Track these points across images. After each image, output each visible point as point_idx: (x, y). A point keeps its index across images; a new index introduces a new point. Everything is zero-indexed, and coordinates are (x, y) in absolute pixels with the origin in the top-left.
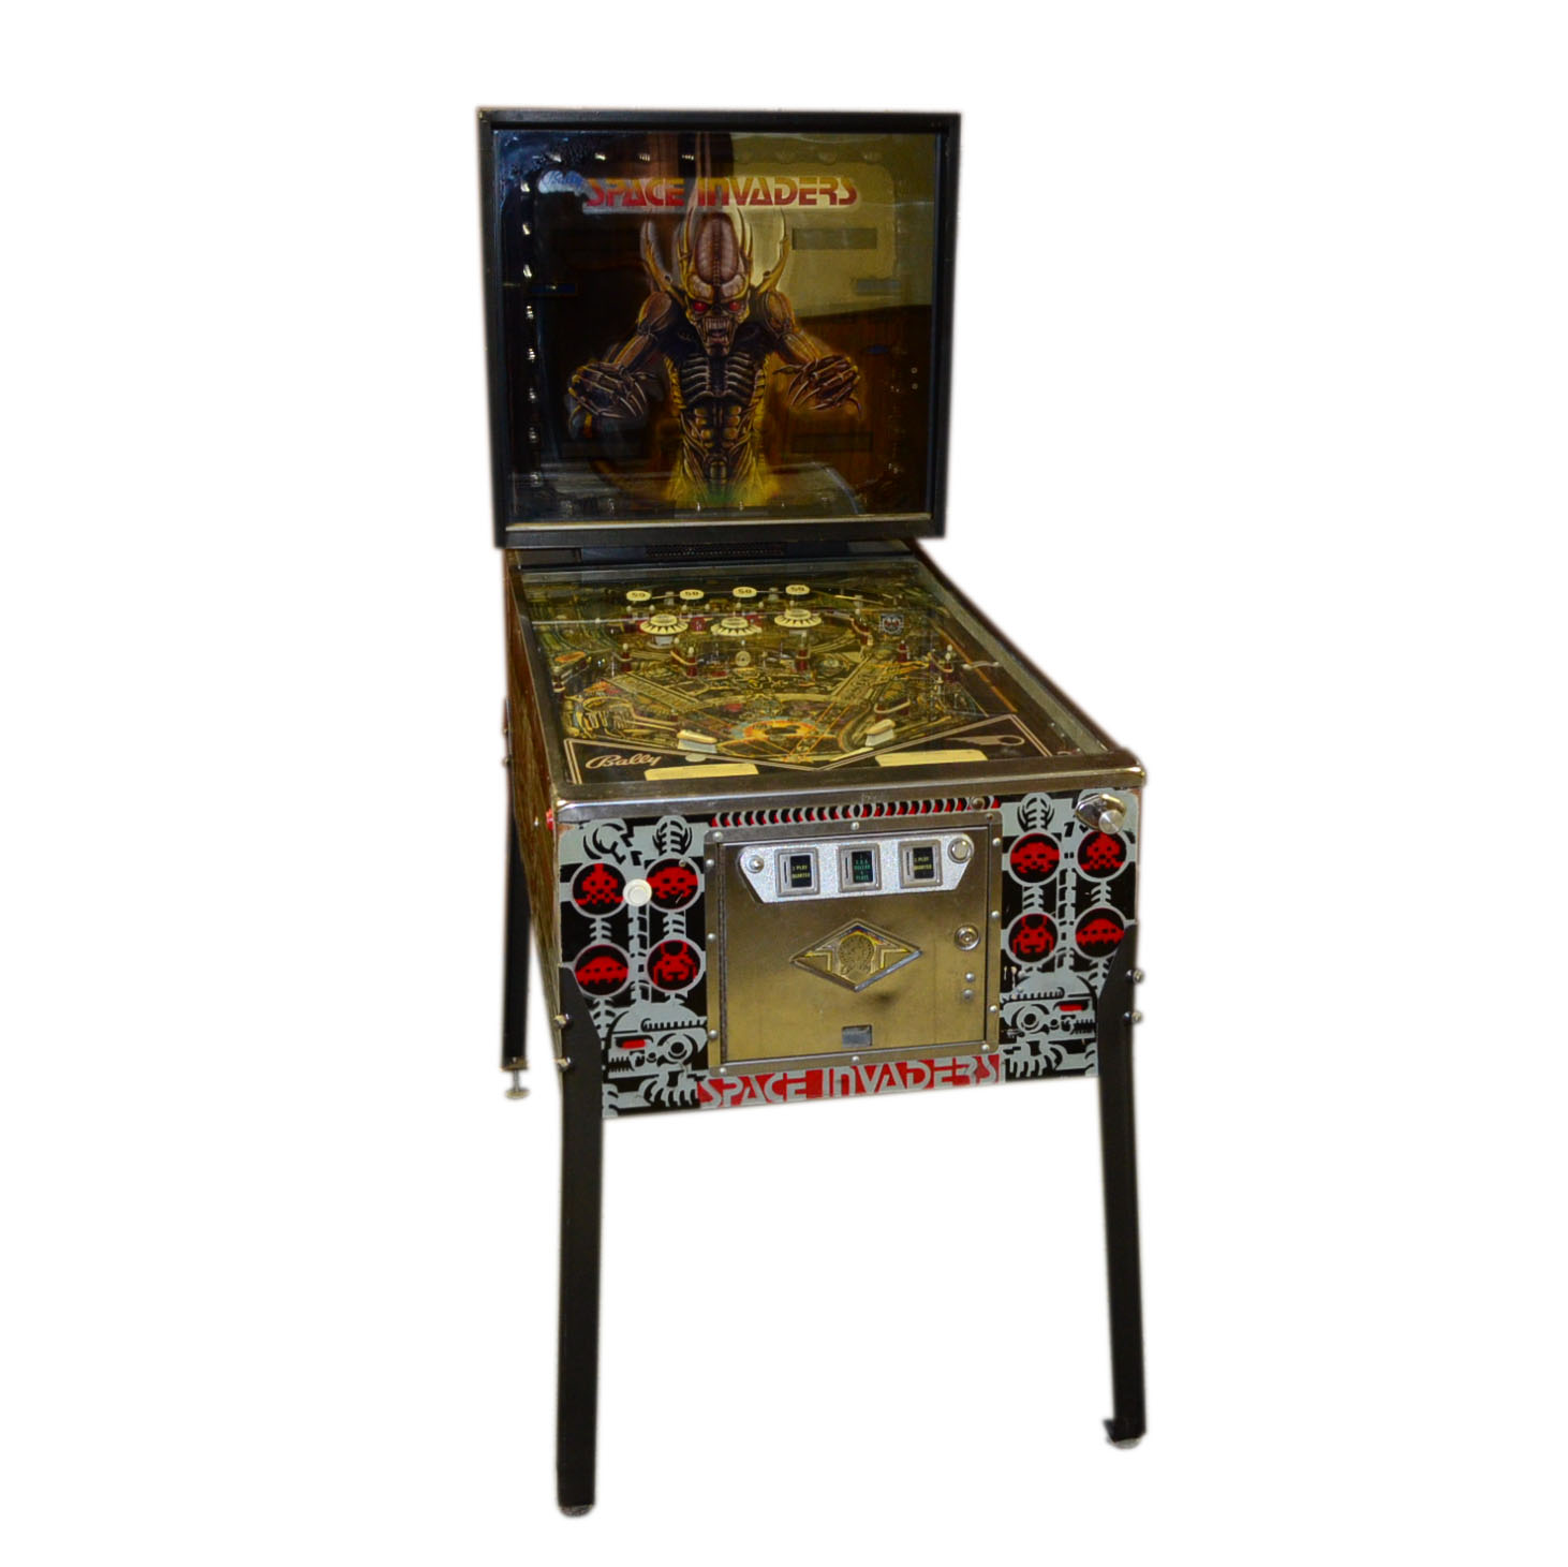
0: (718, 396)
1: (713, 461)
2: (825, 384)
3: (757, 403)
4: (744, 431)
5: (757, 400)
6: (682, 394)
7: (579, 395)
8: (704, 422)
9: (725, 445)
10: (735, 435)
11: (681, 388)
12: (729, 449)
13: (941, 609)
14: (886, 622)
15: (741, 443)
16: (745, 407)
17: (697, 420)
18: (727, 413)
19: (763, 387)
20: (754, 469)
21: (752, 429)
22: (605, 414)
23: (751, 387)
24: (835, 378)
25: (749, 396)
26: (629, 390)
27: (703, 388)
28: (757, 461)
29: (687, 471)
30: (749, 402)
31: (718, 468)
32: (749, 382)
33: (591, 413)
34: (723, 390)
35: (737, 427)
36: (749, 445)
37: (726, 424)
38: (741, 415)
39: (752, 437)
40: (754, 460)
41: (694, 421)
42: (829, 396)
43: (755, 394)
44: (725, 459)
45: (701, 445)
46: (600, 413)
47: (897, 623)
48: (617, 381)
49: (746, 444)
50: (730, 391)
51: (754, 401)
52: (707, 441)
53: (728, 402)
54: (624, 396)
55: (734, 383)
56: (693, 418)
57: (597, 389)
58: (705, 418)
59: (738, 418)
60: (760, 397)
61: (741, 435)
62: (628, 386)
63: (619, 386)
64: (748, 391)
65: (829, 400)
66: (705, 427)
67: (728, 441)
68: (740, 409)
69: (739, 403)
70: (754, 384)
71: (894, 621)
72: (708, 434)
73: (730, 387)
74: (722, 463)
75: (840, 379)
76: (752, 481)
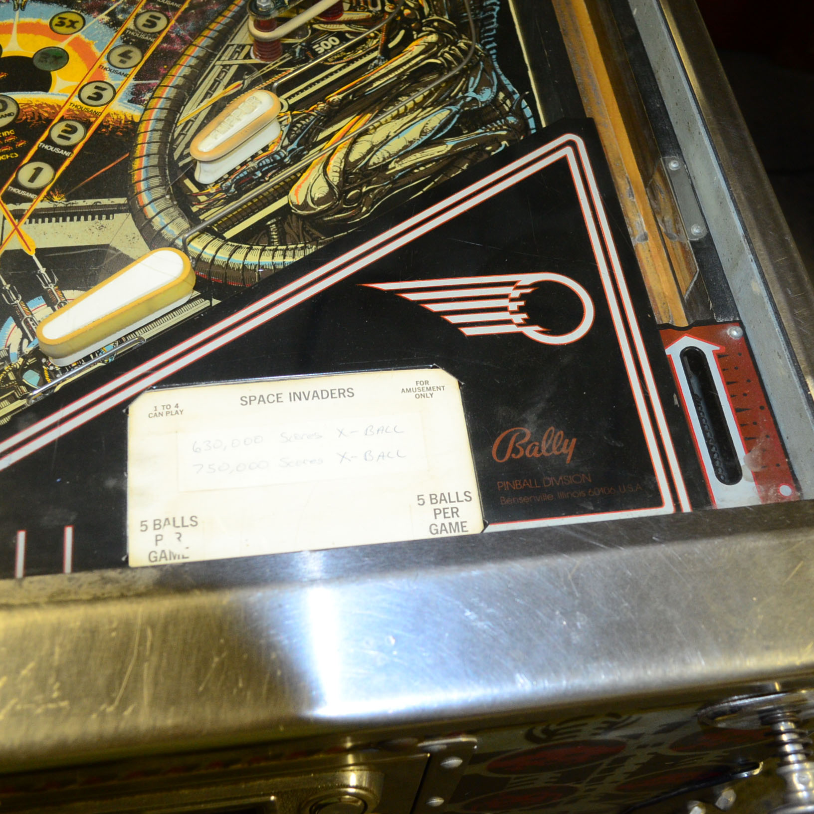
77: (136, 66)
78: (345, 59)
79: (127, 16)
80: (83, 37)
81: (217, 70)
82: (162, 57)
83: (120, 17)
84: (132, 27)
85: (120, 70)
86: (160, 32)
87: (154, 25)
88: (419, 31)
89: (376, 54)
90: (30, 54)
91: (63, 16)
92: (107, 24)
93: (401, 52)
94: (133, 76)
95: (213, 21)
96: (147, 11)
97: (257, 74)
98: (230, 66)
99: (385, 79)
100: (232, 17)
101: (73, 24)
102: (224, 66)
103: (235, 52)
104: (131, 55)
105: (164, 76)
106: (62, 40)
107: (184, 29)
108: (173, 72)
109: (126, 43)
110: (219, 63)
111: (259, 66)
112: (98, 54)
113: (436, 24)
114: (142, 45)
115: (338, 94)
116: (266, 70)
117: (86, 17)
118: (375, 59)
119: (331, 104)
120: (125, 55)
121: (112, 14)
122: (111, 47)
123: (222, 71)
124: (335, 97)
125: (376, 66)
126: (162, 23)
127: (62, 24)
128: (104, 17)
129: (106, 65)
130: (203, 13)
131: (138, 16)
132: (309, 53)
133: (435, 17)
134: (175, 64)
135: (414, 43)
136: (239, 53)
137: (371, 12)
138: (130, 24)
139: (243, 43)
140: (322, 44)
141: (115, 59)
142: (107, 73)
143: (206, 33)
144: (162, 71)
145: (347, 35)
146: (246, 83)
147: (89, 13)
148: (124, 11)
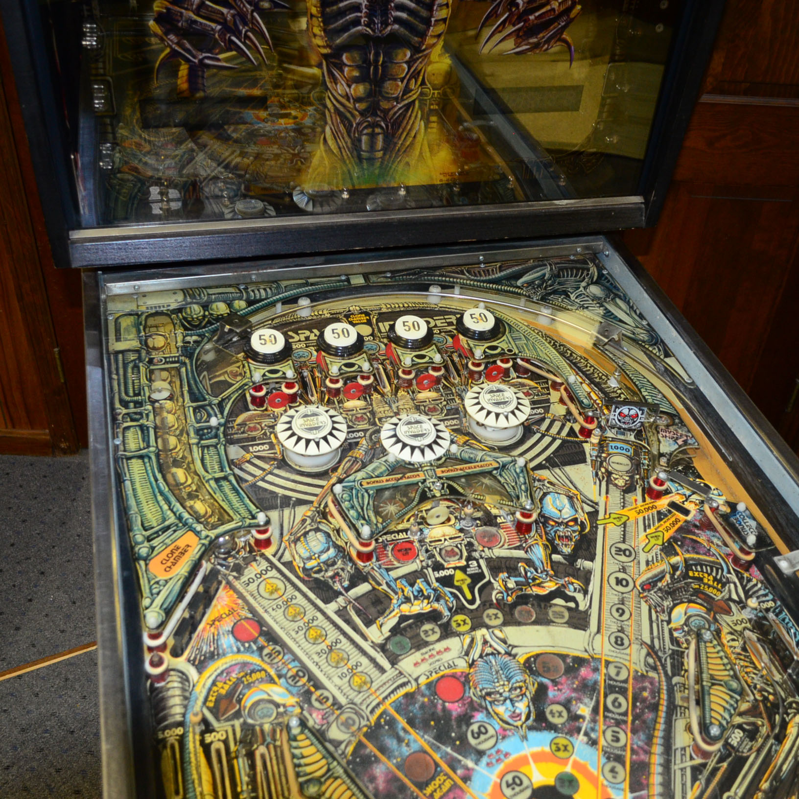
0: (378, 34)
1: (365, 128)
2: (532, 17)
3: (434, 45)
4: (412, 85)
5: (435, 40)
6: (325, 31)
7: (166, 33)
8: (356, 73)
9: (384, 105)
10: (399, 92)
11: (323, 22)
12: (389, 110)
13: (667, 360)
14: (620, 414)
15: (406, 102)
16: (416, 50)
17: (346, 69)
18: (390, 58)
19: (444, 20)
20: (420, 138)
21: (423, 83)
22: (207, 62)
23: (427, 22)
24: (548, 8)
25: (423, 35)
26: (245, 24)
27: (356, 22)
28: (426, 127)
29: (330, 142)
30: (422, 43)
31: (373, 136)
32: (424, 13)
33: (187, 60)
34: (387, 25)
35: (402, 80)
36: (417, 103)
37: (387, 76)
38: (410, 63)
39: (422, 94)
40: (422, 123)
41: (342, 72)
42: (531, 36)
43: (432, 31)
44: (383, 124)
45: (350, 105)
46: (201, 61)
47: (637, 415)
48: (225, 11)
49: (414, 102)
50: (396, 26)
51: (429, 41)
52: (358, 100)
53: (394, 42)
54: (238, 34)
55: (404, 15)
56: (340, 67)
57: (195, 22)
58: (358, 67)
59: (405, 66)
60: (439, 36)
61: (407, 90)
62: (242, 17)
63: (229, 18)
64: (421, 27)
65: (533, 40)
66: (357, 80)
67: (388, 99)
68: (409, 54)
69: (407, 44)
70: (432, 16)
71: (632, 412)
72: (359, 90)
73: (397, 20)
74: (378, 130)
75: (553, 10)
76: (417, 152)
77: (625, 780)
78: (754, 749)
79: (597, 734)
80: (578, 759)
81: (678, 774)
82: (637, 768)
83: (593, 735)
84: (606, 744)
85: (617, 786)
86: (626, 745)
87: (617, 740)
88: (788, 714)
89: (772, 741)
90: (551, 781)
91: (556, 741)
92: (587, 743)
93: (785, 736)
94: (628, 790)
95: (654, 729)
96: (608, 727)
97: (706, 773)
98: (685, 768)
99: (788, 762)
100: (666, 723)
101: (566, 747)
102: (682, 769)
103: (682, 755)
104: (616, 770)
105: (648, 786)
106: (566, 764)
107: (640, 740)
108: (651, 781)
109: (608, 758)
110: (676, 767)
111: (704, 765)
112: (595, 773)
113: (794, 705)
114: (620, 759)
115: (766, 781)
116: (710, 768)
117: (571, 739)
118: (772, 745)
119: (765, 792)
120: (612, 770)
121: (586, 734)
122: (601, 766)
123: (682, 775)
124: (765, 785)
125: (776, 751)
126: (622, 736)
127: (558, 750)
128: (582, 737)
129: (605, 783)
130: (644, 722)
131: (604, 732)
132: (728, 747)
133: (791, 699)
134: (649, 774)
135: (789, 726)
136: (685, 755)
137: (748, 701)
138: (602, 742)
139: (682, 745)
140: (733, 736)
141: (609, 776)
142: (609, 790)
143: (655, 740)
144: (645, 782)
145: (745, 726)
146: (703, 781)
147: (571, 736)
148: (593, 730)
